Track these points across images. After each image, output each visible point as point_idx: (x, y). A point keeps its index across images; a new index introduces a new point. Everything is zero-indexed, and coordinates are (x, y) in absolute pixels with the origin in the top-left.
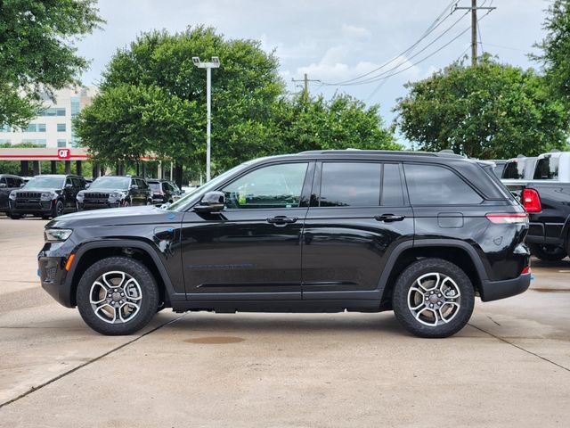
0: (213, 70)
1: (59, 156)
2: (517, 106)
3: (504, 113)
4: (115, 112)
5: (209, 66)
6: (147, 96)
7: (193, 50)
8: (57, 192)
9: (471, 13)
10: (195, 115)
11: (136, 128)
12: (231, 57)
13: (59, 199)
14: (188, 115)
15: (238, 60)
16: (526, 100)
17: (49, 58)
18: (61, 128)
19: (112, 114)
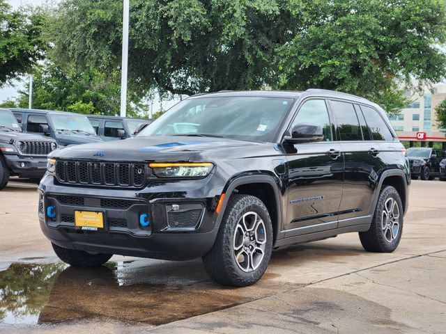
1: (417, 138)
8: (425, 160)
13: (427, 165)
17: (431, 61)
18: (416, 118)
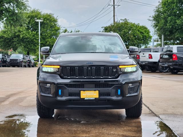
0: (40, 22)
2: (136, 34)
3: (132, 36)
4: (11, 35)
5: (39, 21)
6: (21, 30)
7: (34, 16)
9: (113, 7)
10: (36, 36)
11: (18, 40)
12: (45, 18)
14: (34, 36)
15: (48, 19)
16: (138, 32)
19: (10, 36)
